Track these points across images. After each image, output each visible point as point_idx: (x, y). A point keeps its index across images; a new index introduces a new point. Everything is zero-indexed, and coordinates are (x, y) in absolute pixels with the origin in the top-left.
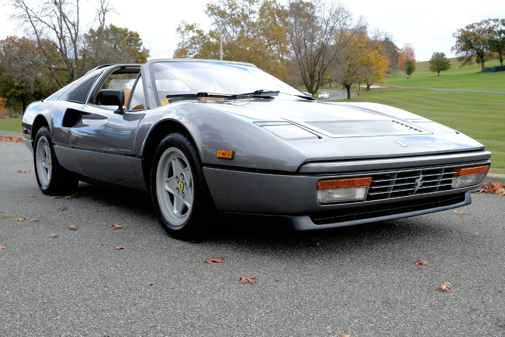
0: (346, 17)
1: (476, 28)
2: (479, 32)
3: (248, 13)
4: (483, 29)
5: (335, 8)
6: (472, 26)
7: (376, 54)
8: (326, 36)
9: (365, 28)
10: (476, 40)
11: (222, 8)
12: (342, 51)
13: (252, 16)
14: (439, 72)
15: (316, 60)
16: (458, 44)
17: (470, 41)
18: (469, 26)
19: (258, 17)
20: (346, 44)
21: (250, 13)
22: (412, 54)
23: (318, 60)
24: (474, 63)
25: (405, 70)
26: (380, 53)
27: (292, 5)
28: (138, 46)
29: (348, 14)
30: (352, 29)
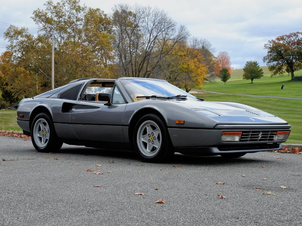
0: (168, 28)
1: (286, 40)
2: (289, 44)
3: (75, 20)
4: (292, 41)
5: (158, 19)
6: (282, 38)
7: (195, 62)
8: (149, 44)
9: (184, 38)
10: (286, 51)
11: (49, 15)
12: (164, 58)
13: (78, 23)
14: (252, 80)
15: (141, 66)
16: (269, 54)
17: (280, 52)
18: (280, 38)
19: (83, 23)
20: (168, 52)
21: (77, 21)
22: (228, 62)
23: (142, 67)
24: (285, 72)
25: (219, 77)
26: (199, 61)
27: (116, 14)
29: (170, 25)
30: (174, 39)
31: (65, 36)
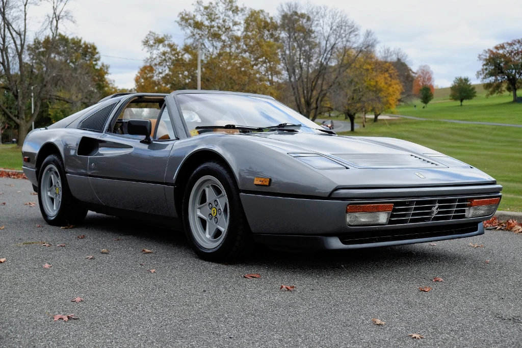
0: (350, 33)
1: (507, 49)
2: (510, 54)
3: (231, 24)
4: (515, 50)
5: (336, 21)
6: (502, 47)
7: (385, 78)
8: (325, 55)
9: (373, 46)
10: (506, 63)
11: (199, 18)
12: (345, 74)
13: (236, 28)
14: (461, 101)
15: (314, 83)
16: (485, 67)
17: (499, 64)
18: (499, 46)
19: (242, 28)
20: (350, 65)
21: (233, 25)
22: (430, 79)
23: (316, 84)
24: (504, 91)
25: (419, 97)
26: (391, 77)
27: (285, 17)
28: (95, 61)
29: (353, 29)
30: (358, 47)
31: (219, 45)
